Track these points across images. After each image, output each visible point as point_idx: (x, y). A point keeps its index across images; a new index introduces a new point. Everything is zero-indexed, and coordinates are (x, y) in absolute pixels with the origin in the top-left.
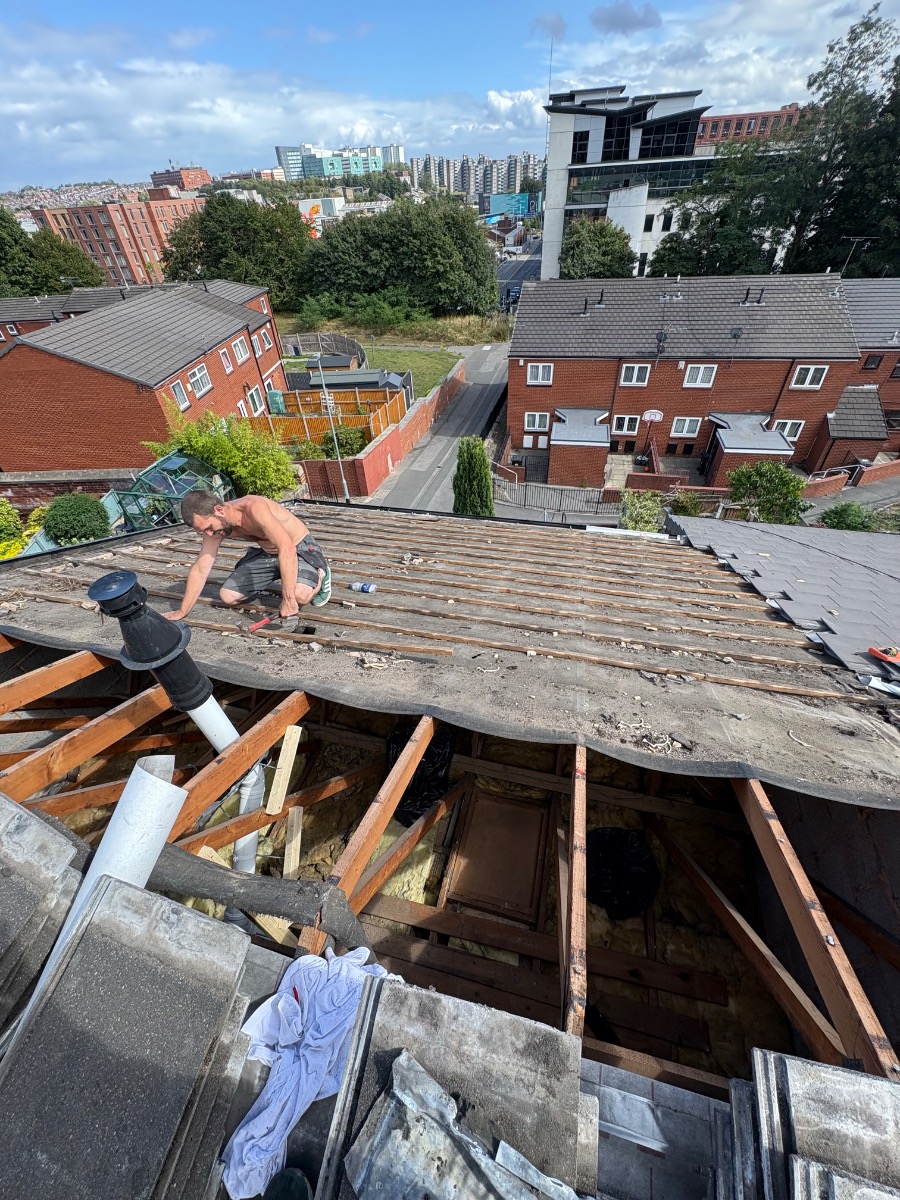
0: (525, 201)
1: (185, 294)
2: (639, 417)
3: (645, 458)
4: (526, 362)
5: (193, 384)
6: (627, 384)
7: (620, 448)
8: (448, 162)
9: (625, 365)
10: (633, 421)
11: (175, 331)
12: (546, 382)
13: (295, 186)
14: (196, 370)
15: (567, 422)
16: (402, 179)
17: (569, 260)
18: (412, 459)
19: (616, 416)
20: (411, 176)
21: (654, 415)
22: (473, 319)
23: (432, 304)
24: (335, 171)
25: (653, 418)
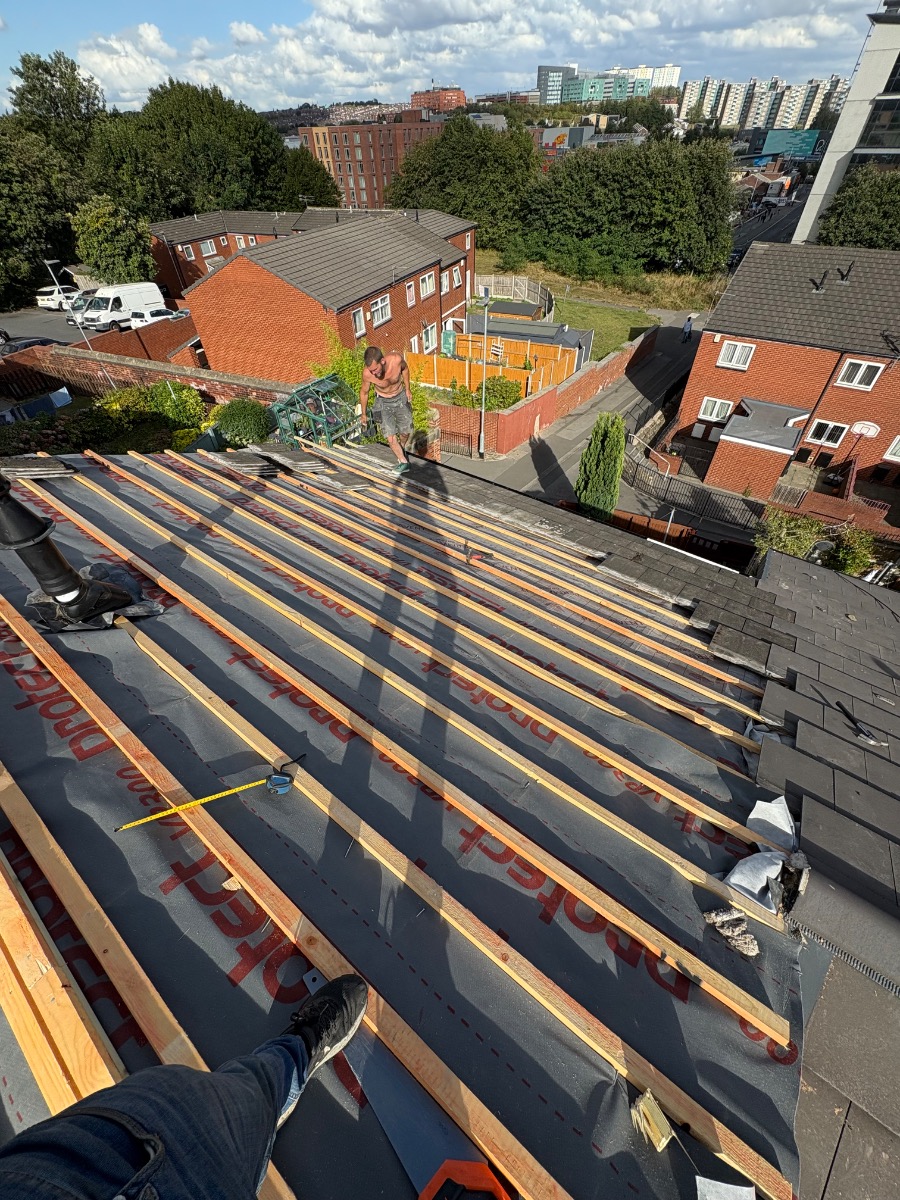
0: (812, 141)
1: (395, 222)
2: (847, 427)
3: (839, 478)
4: (722, 340)
5: (372, 314)
6: (845, 384)
7: (811, 459)
8: (729, 87)
9: (849, 361)
10: (838, 431)
11: (372, 259)
12: (741, 367)
13: (547, 111)
14: (379, 300)
15: (750, 417)
16: (667, 106)
17: (833, 220)
18: (563, 425)
19: (817, 421)
20: (680, 103)
21: (868, 429)
22: (690, 278)
23: (647, 257)
24: (595, 95)
25: (864, 431)
